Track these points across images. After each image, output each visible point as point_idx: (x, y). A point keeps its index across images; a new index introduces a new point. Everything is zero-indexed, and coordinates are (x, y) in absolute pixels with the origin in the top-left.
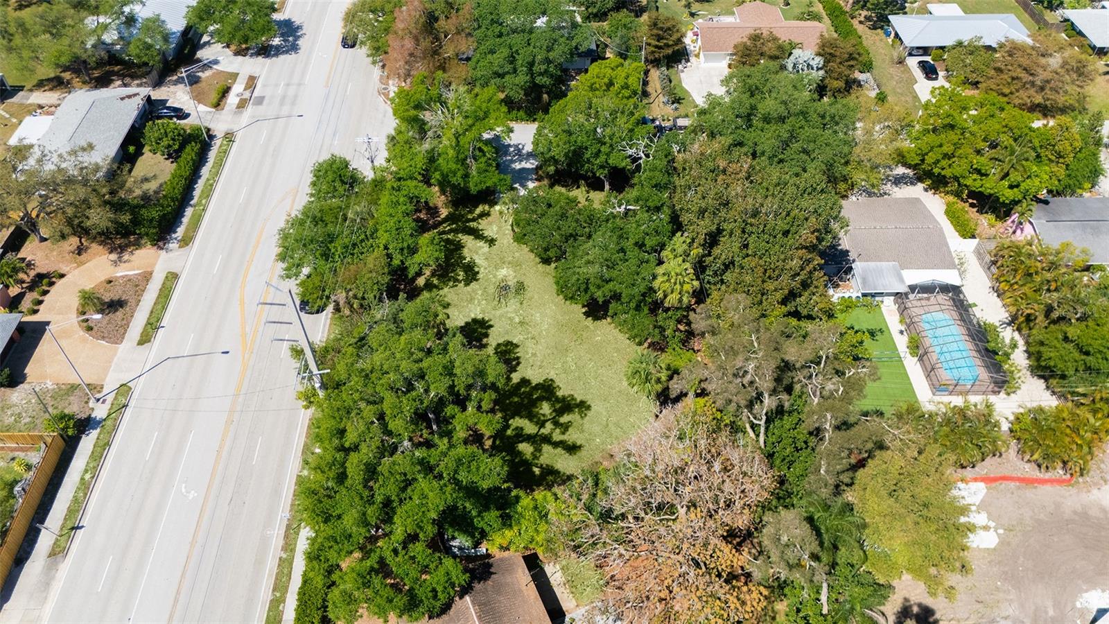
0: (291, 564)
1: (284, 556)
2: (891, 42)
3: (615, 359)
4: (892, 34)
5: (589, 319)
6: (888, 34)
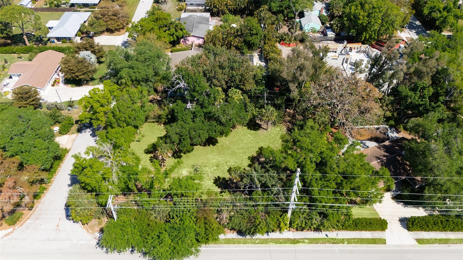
0: (349, 239)
1: (346, 242)
2: (61, 42)
3: (239, 138)
4: (56, 41)
5: (216, 144)
6: (53, 42)
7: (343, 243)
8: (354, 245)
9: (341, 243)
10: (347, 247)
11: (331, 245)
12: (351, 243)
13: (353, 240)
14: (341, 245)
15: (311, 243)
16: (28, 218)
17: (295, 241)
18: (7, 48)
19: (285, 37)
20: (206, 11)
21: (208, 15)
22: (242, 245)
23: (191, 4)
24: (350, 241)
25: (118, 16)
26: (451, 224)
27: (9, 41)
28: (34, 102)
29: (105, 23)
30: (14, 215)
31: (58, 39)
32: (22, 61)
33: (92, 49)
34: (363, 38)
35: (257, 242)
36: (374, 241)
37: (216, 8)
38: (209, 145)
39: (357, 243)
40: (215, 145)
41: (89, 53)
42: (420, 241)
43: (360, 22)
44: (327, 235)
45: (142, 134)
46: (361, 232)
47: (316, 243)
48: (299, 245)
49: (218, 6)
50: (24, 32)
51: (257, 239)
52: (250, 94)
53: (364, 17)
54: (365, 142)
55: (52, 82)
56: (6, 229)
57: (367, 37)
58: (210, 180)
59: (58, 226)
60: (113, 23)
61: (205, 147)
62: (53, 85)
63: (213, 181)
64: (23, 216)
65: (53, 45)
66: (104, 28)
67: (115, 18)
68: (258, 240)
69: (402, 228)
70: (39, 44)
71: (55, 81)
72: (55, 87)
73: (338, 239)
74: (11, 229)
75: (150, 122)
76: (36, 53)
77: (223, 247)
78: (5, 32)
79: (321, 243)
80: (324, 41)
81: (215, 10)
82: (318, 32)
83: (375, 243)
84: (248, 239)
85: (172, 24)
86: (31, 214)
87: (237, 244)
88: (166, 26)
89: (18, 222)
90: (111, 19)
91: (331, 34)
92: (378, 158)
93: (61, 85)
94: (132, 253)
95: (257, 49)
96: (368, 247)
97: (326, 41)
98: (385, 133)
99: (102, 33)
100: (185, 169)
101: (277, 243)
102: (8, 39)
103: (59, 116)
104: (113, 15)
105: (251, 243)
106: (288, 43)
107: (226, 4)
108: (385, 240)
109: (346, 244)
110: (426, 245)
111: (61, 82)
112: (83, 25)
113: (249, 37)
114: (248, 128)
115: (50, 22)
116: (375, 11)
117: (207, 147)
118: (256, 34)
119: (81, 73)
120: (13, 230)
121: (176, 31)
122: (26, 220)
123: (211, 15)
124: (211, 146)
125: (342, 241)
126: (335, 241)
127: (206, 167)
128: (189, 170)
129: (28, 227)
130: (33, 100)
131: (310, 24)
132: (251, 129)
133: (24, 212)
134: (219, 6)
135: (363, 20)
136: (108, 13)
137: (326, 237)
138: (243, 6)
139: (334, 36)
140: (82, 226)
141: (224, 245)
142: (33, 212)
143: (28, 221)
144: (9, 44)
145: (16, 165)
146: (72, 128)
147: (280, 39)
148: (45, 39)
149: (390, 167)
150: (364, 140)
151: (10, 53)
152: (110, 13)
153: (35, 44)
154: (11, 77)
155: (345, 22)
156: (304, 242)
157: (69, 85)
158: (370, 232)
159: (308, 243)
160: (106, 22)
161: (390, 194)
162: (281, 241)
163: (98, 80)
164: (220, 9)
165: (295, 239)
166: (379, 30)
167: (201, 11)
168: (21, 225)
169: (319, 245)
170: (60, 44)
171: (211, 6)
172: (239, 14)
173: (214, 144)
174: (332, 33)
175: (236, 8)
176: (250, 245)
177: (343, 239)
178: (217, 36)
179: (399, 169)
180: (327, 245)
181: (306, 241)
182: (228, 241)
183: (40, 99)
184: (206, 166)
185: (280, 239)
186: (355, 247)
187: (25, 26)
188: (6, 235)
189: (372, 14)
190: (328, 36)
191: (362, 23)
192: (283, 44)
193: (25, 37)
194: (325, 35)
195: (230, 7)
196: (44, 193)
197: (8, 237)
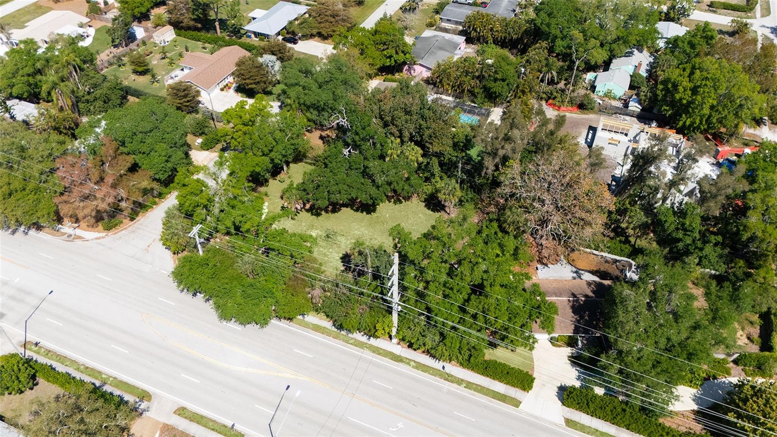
0: (470, 383)
1: (464, 385)
2: (258, 39)
3: (406, 214)
4: (253, 36)
5: (372, 213)
6: (250, 37)
7: (459, 384)
8: (472, 392)
9: (456, 383)
10: (462, 391)
11: (442, 380)
12: (470, 389)
13: (474, 386)
14: (455, 385)
15: (417, 368)
16: (125, 229)
17: (398, 359)
18: (195, 33)
19: (555, 94)
20: (461, 33)
21: (461, 39)
22: (331, 338)
23: (448, 20)
24: (469, 385)
25: (337, 18)
26: (627, 417)
27: (199, 25)
28: (188, 104)
29: (318, 25)
30: (113, 220)
31: (257, 34)
32: (205, 52)
33: (280, 55)
34: (681, 123)
35: (351, 342)
36: (503, 398)
37: (476, 31)
38: (362, 212)
39: (478, 391)
40: (370, 214)
41: (274, 58)
42: (569, 422)
43: (677, 96)
44: (444, 368)
45: (290, 174)
46: (493, 381)
47: (422, 371)
48: (401, 364)
49: (478, 30)
50: (217, 18)
51: (352, 339)
52: (442, 159)
53: (685, 90)
54: (583, 272)
55: (221, 85)
56: (99, 232)
57: (688, 123)
58: (338, 253)
59: (149, 246)
60: (327, 27)
61: (355, 213)
62: (222, 90)
63: (341, 255)
64: (121, 225)
65: (248, 40)
66: (315, 31)
67: (332, 20)
68: (353, 341)
69: (557, 398)
70: (232, 36)
71: (227, 85)
72: (224, 93)
73: (455, 377)
74: (104, 234)
75: (307, 163)
76: (222, 46)
77: (308, 333)
78: (197, 12)
79: (429, 373)
80: (620, 114)
81: (473, 34)
82: (620, 99)
83: (504, 401)
84: (343, 335)
85: (392, 42)
86: (130, 226)
87: (325, 336)
88: (384, 44)
89: (113, 229)
90: (327, 21)
91: (635, 107)
92: (574, 295)
93: (232, 91)
94: (206, 302)
95: (502, 103)
96: (491, 402)
97: (623, 115)
98: (622, 271)
99: (312, 36)
100: (317, 231)
101: (374, 352)
102: (199, 23)
103: (207, 127)
104: (331, 16)
105: (343, 341)
106: (557, 104)
107: (492, 30)
108: (521, 403)
109: (462, 388)
110: (577, 431)
111: (232, 88)
112: (291, 23)
113: (491, 82)
114: (426, 206)
115: (257, 10)
116: (706, 85)
117: (359, 213)
118: (503, 80)
119: (252, 82)
120: (106, 235)
121: (397, 53)
122: (122, 230)
123: (465, 40)
124: (365, 213)
125: (459, 382)
126: (449, 378)
127: (342, 237)
128: (320, 233)
129: (120, 238)
130: (188, 101)
131: (608, 84)
132: (429, 209)
133: (124, 221)
134: (480, 30)
135: (683, 95)
136: (326, 12)
137: (442, 369)
138: (515, 37)
139: (639, 110)
140: (172, 255)
141: (310, 330)
142: (133, 224)
143: (123, 232)
144: (199, 30)
145: (129, 165)
146: (217, 146)
147: (549, 97)
148: (242, 32)
149: (585, 313)
150: (582, 270)
151: (196, 40)
152: (329, 13)
153: (228, 36)
154: (182, 70)
155: (658, 92)
156: (409, 364)
157: (240, 94)
158: (505, 385)
159: (413, 367)
160: (320, 23)
161: (570, 351)
162: (381, 351)
163: (276, 96)
164: (482, 34)
165: (400, 356)
166: (709, 117)
167: (454, 32)
168: (115, 234)
169: (426, 374)
170: (256, 41)
171: (469, 27)
172: (507, 47)
173: (369, 212)
174: (637, 105)
175: (505, 38)
176: (341, 342)
177: (462, 380)
178: (448, 71)
179: (598, 320)
180: (437, 378)
181: (412, 363)
182: (317, 328)
183: (199, 102)
184: (343, 235)
185: (381, 349)
186: (473, 395)
187: (219, 11)
188: (97, 238)
189: (701, 87)
190: (629, 108)
191: (681, 99)
192: (550, 105)
193: (217, 24)
194: (626, 105)
195: (496, 33)
196: (153, 208)
197: (98, 241)
